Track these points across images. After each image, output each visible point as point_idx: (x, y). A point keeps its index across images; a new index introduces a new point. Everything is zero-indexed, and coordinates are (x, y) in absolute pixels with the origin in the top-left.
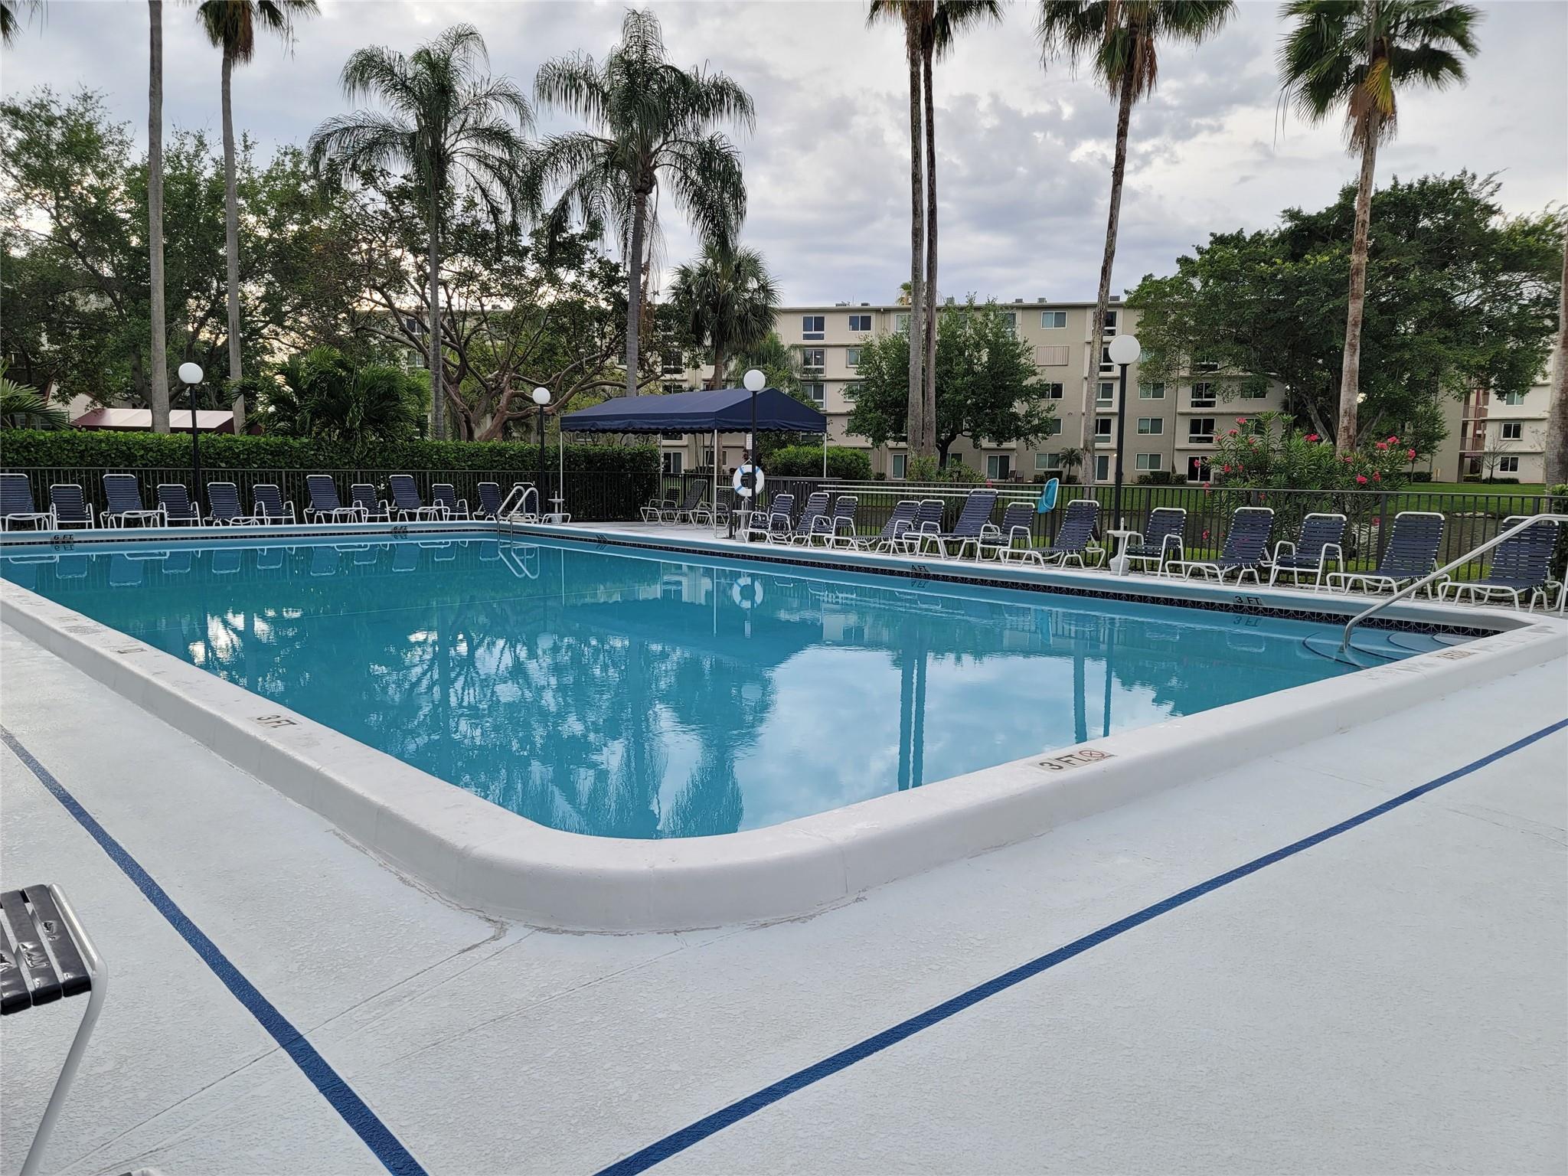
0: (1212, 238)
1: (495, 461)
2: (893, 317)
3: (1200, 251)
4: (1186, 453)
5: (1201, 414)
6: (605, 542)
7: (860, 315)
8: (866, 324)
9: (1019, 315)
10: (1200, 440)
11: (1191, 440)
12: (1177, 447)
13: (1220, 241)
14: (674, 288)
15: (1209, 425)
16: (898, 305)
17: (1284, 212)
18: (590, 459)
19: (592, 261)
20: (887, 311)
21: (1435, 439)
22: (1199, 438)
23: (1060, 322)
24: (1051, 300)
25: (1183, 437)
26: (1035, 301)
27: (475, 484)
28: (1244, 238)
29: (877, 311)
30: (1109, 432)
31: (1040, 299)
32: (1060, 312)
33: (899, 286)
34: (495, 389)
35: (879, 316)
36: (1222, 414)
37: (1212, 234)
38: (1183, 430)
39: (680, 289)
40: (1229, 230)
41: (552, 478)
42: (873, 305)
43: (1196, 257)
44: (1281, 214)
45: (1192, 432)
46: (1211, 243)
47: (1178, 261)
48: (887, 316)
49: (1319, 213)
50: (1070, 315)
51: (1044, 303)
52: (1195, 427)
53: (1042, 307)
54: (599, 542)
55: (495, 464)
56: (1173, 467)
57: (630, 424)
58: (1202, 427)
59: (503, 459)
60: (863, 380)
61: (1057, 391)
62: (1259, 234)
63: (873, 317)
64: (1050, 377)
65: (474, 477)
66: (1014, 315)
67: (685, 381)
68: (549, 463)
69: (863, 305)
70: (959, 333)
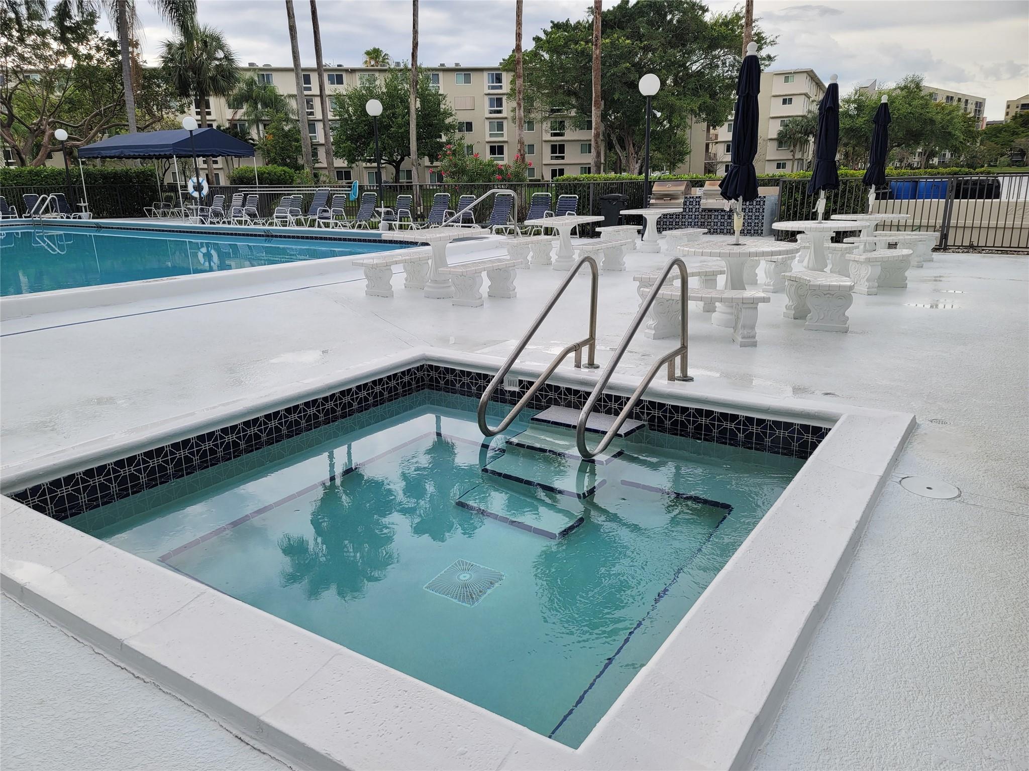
0: (551, 24)
1: (34, 180)
2: (358, 75)
3: (545, 32)
4: (549, 167)
5: (557, 141)
6: (101, 227)
7: (335, 73)
8: (340, 81)
9: (441, 74)
10: (557, 158)
11: (552, 158)
12: (544, 163)
13: (557, 26)
14: (163, 57)
15: (562, 148)
16: (364, 66)
17: (589, 8)
18: (105, 176)
19: (96, 40)
20: (353, 71)
21: (684, 155)
22: (557, 157)
23: (468, 80)
24: (463, 65)
25: (547, 156)
26: (453, 66)
27: (21, 195)
28: (571, 25)
29: (346, 70)
30: (503, 154)
31: (456, 64)
32: (467, 73)
33: (364, 53)
34: (37, 130)
35: (348, 74)
36: (569, 141)
37: (552, 22)
38: (547, 150)
39: (167, 58)
40: (562, 20)
41: (78, 190)
42: (346, 65)
43: (543, 37)
44: (587, 10)
45: (552, 153)
46: (552, 28)
47: (534, 39)
48: (354, 75)
49: (608, 10)
50: (474, 76)
51: (459, 67)
52: (554, 149)
53: (457, 70)
54: (97, 227)
55: (34, 182)
56: (542, 176)
57: (122, 152)
58: (558, 150)
59: (40, 178)
60: (338, 120)
61: (469, 127)
62: (578, 22)
63: (344, 75)
64: (462, 117)
65: (20, 191)
66: (438, 75)
67: (214, 120)
68: (75, 180)
69: (338, 66)
70: (400, 87)
